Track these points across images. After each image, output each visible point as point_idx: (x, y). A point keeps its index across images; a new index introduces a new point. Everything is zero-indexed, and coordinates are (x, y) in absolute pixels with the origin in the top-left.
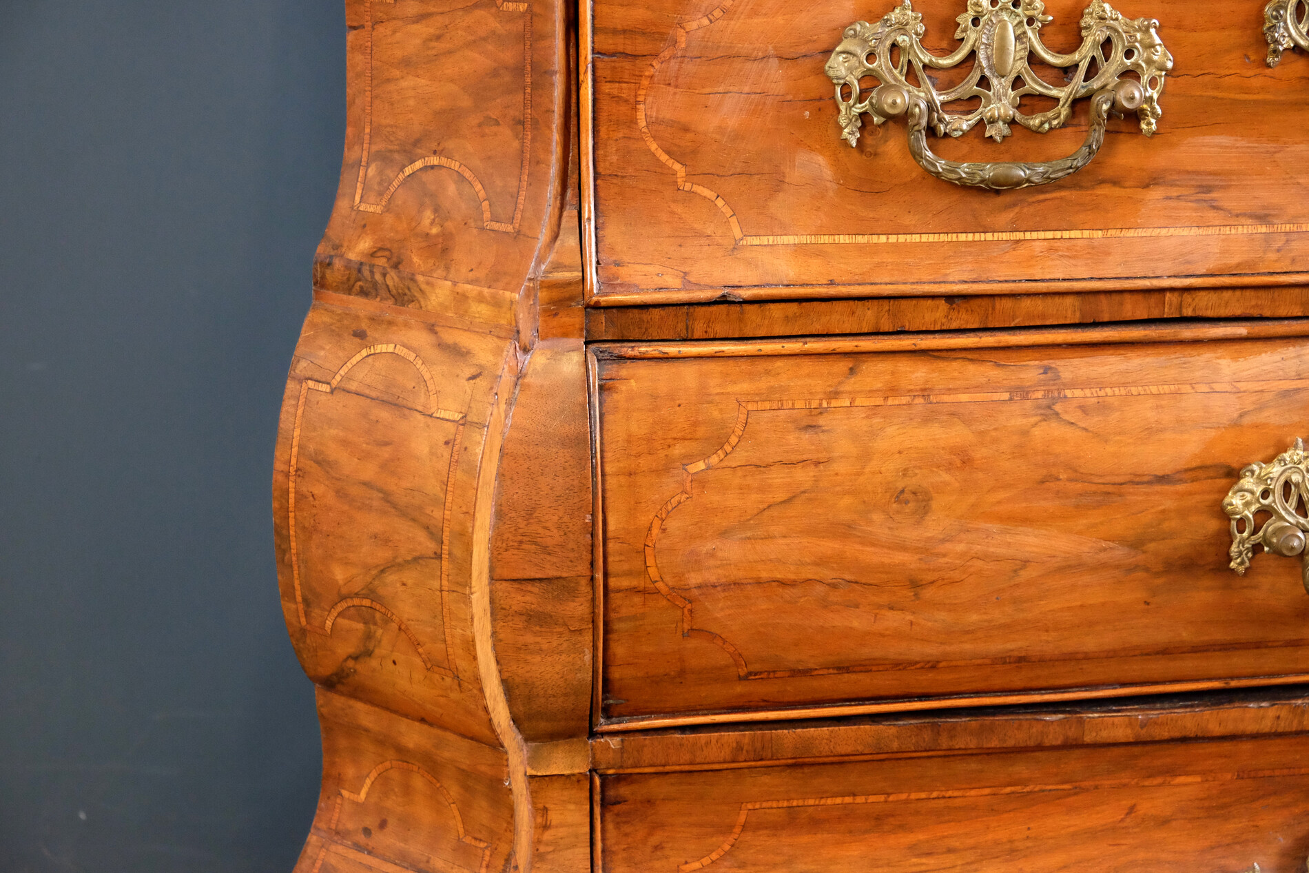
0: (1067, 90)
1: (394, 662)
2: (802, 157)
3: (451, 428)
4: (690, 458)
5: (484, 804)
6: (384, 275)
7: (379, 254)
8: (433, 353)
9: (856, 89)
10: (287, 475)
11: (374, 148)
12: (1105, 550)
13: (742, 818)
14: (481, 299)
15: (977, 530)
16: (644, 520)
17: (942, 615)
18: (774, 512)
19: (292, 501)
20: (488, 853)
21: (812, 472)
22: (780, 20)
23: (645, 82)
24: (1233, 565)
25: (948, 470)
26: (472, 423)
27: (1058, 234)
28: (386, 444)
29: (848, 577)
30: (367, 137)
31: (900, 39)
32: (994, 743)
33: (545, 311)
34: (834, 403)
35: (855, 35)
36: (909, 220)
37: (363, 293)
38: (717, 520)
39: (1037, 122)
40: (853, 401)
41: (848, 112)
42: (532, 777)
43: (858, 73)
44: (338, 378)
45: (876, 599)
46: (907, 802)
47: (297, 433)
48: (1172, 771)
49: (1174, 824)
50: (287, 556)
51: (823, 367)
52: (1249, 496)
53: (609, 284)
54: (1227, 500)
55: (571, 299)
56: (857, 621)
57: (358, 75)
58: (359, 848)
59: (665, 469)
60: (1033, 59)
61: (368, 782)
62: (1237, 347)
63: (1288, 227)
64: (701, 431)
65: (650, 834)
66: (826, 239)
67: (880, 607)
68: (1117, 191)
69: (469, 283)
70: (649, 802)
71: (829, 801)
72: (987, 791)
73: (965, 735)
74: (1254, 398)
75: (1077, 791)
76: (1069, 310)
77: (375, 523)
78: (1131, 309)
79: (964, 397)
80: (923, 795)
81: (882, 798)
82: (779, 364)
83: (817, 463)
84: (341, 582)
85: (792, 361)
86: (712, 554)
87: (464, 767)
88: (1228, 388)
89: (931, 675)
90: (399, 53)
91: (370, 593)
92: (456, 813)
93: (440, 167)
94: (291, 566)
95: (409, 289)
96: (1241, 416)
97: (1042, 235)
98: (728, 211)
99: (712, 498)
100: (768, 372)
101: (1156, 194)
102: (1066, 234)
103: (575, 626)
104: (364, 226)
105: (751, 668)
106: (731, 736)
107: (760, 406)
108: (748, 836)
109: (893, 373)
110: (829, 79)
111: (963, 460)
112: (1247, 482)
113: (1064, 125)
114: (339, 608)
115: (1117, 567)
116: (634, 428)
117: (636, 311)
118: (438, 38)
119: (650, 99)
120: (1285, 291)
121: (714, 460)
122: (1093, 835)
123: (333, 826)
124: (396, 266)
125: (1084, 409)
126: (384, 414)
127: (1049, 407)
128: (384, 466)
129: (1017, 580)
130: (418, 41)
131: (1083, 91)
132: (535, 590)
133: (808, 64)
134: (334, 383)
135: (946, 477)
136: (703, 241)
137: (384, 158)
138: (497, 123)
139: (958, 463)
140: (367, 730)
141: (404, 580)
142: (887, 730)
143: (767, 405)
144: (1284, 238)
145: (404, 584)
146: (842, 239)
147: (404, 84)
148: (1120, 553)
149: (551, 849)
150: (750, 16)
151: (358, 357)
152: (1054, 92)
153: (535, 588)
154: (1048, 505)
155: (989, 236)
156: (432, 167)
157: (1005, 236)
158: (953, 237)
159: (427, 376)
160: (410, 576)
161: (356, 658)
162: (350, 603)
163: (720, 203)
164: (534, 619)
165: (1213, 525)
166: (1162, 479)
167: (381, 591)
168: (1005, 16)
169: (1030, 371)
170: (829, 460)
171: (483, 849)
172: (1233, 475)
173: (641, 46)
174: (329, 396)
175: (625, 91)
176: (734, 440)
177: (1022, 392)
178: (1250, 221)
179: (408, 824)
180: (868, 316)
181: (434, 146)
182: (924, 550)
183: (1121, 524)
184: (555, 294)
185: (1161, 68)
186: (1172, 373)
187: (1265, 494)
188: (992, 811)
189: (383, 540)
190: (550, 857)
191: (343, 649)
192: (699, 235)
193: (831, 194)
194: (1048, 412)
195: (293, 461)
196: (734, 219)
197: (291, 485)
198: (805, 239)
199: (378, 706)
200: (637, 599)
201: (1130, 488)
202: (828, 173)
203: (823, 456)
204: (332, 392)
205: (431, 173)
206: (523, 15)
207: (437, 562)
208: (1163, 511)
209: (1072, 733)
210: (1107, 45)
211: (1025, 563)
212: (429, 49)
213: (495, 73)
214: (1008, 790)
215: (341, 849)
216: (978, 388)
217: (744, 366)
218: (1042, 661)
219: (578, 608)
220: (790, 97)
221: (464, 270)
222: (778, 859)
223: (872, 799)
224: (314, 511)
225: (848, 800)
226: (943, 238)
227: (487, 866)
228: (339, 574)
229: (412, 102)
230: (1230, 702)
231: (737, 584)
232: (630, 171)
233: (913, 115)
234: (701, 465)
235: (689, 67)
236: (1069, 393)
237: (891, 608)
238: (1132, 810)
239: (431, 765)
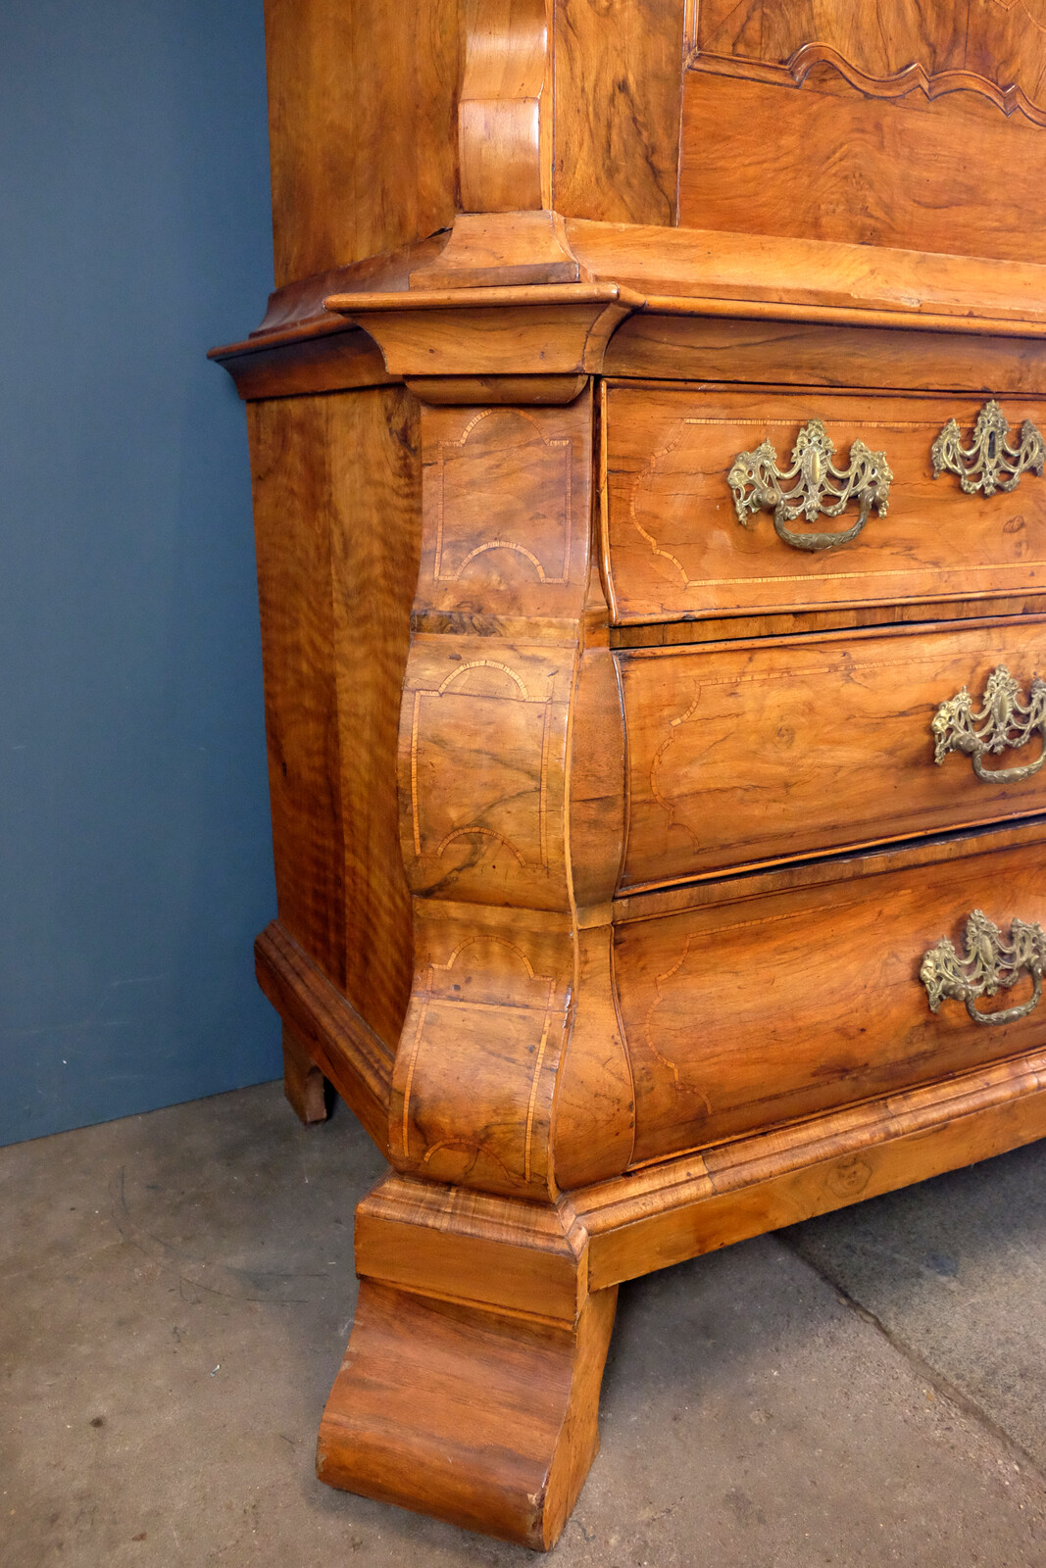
0: (845, 492)
1: (494, 867)
2: (716, 533)
3: (542, 707)
4: (672, 717)
5: (550, 953)
6: (471, 618)
7: (463, 605)
8: (517, 662)
9: (743, 492)
10: (410, 754)
11: (446, 540)
12: (877, 757)
13: (687, 944)
14: (550, 625)
15: (818, 750)
16: (650, 756)
17: (800, 803)
18: (717, 747)
19: (414, 771)
20: (554, 984)
21: (735, 721)
22: (703, 451)
23: (634, 489)
24: (937, 760)
25: (803, 715)
26: (557, 702)
27: (844, 575)
28: (490, 723)
29: (753, 784)
30: (440, 535)
31: (766, 462)
32: (819, 880)
33: (588, 630)
34: (744, 679)
35: (743, 460)
36: (771, 569)
37: (454, 631)
38: (688, 754)
39: (831, 511)
40: (752, 677)
41: (741, 505)
42: (580, 930)
43: (744, 482)
44: (444, 686)
45: (767, 796)
46: (771, 922)
47: (415, 725)
48: (898, 888)
49: (900, 918)
50: (409, 808)
51: (735, 657)
52: (944, 721)
53: (622, 612)
54: (933, 723)
55: (602, 622)
56: (757, 811)
57: (432, 495)
58: (452, 999)
59: (659, 724)
60: (830, 476)
61: (454, 955)
62: (930, 637)
63: (948, 569)
64: (677, 700)
65: (638, 961)
66: (731, 581)
67: (769, 801)
68: (869, 550)
69: (541, 616)
70: (638, 940)
71: (733, 927)
72: (811, 911)
73: (805, 876)
74: (940, 665)
75: (856, 904)
76: (851, 619)
77: (485, 776)
78: (881, 617)
79: (807, 672)
80: (780, 917)
81: (759, 921)
82: (713, 657)
83: (738, 715)
84: (455, 819)
85: (719, 655)
86: (685, 776)
87: (536, 930)
88: (929, 660)
89: (789, 842)
90: (466, 479)
91: (480, 822)
92: (528, 963)
93: (501, 548)
94: (412, 815)
95: (492, 625)
96: (936, 675)
97: (836, 576)
98: (679, 566)
99: (686, 740)
100: (708, 662)
101: (887, 551)
102: (848, 575)
103: (615, 827)
104: (446, 589)
105: (701, 846)
106: (686, 892)
107: (706, 683)
108: (690, 955)
109: (771, 659)
110: (730, 486)
111: (810, 709)
112: (943, 713)
113: (843, 513)
114: (451, 837)
115: (882, 767)
116: (642, 701)
117: (636, 629)
118: (498, 466)
119: (637, 499)
120: (948, 605)
121: (685, 717)
122: (862, 929)
123: (429, 989)
124: (479, 611)
125: (865, 676)
126: (487, 705)
127: (848, 675)
128: (490, 738)
129: (837, 778)
130: (482, 469)
131: (853, 493)
132: (594, 806)
133: (719, 476)
134: (441, 690)
135: (803, 720)
136: (668, 585)
137: (455, 546)
138: (544, 517)
139: (807, 710)
140: (456, 920)
141: (509, 810)
142: (767, 877)
143: (710, 682)
144: (947, 576)
145: (509, 812)
146: (739, 581)
147: (470, 497)
148: (884, 759)
149: (589, 976)
150: (689, 449)
151: (457, 672)
152: (838, 494)
153: (593, 805)
154: (851, 733)
155: (811, 577)
156: (494, 549)
157: (818, 577)
158: (793, 579)
159: (516, 677)
160: (513, 807)
161: (459, 870)
162: (461, 832)
163: (675, 561)
164: (594, 824)
165: (926, 738)
166: (903, 714)
167: (490, 820)
168: (815, 449)
169: (835, 656)
170: (744, 713)
171: (550, 982)
172: (935, 709)
173: (633, 467)
174: (440, 699)
175: (624, 493)
176: (694, 704)
177: (834, 668)
178: (931, 566)
179: (487, 976)
180: (755, 627)
181: (495, 535)
182: (792, 765)
183: (886, 742)
184: (594, 620)
185: (888, 480)
186: (902, 653)
187: (950, 718)
188: (814, 922)
189: (494, 786)
190: (589, 981)
191: (448, 866)
192: (667, 581)
193: (731, 554)
194: (848, 678)
195: (414, 744)
196: (683, 571)
197: (413, 760)
198: (721, 582)
199: (467, 901)
200: (646, 808)
201: (889, 720)
202: (729, 542)
203: (740, 711)
204: (441, 695)
205: (494, 552)
206: (566, 447)
207: (538, 794)
208: (904, 732)
209: (857, 868)
210: (863, 466)
211: (840, 767)
212: (490, 474)
213: (543, 485)
214: (821, 908)
215: (438, 1002)
216: (813, 666)
217: (695, 659)
218: (844, 827)
219: (615, 816)
220: (709, 497)
221: (533, 609)
222: (708, 966)
223: (754, 923)
224: (434, 775)
225: (742, 925)
226: (789, 579)
227: (555, 992)
228: (453, 814)
229: (476, 509)
230: (927, 843)
231: (698, 793)
232: (628, 543)
233: (780, 505)
234: (678, 721)
235: (657, 479)
236: (856, 667)
237: (775, 801)
238: (880, 913)
239: (508, 934)
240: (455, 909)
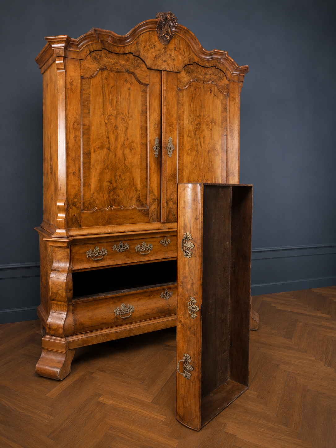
239: (61, 305)
240: (55, 302)
